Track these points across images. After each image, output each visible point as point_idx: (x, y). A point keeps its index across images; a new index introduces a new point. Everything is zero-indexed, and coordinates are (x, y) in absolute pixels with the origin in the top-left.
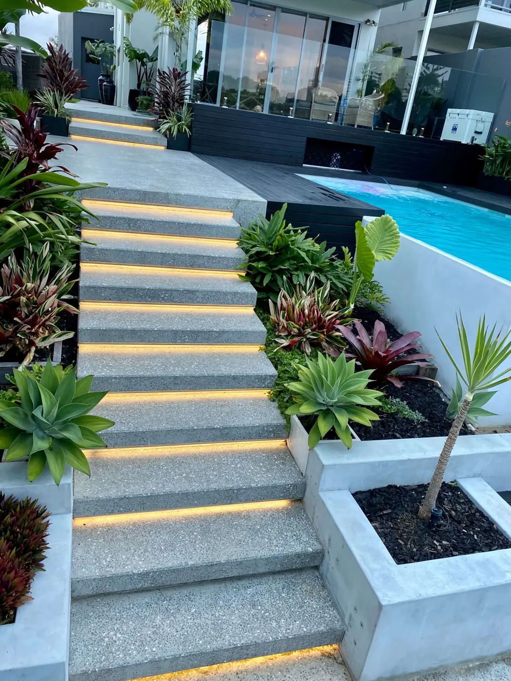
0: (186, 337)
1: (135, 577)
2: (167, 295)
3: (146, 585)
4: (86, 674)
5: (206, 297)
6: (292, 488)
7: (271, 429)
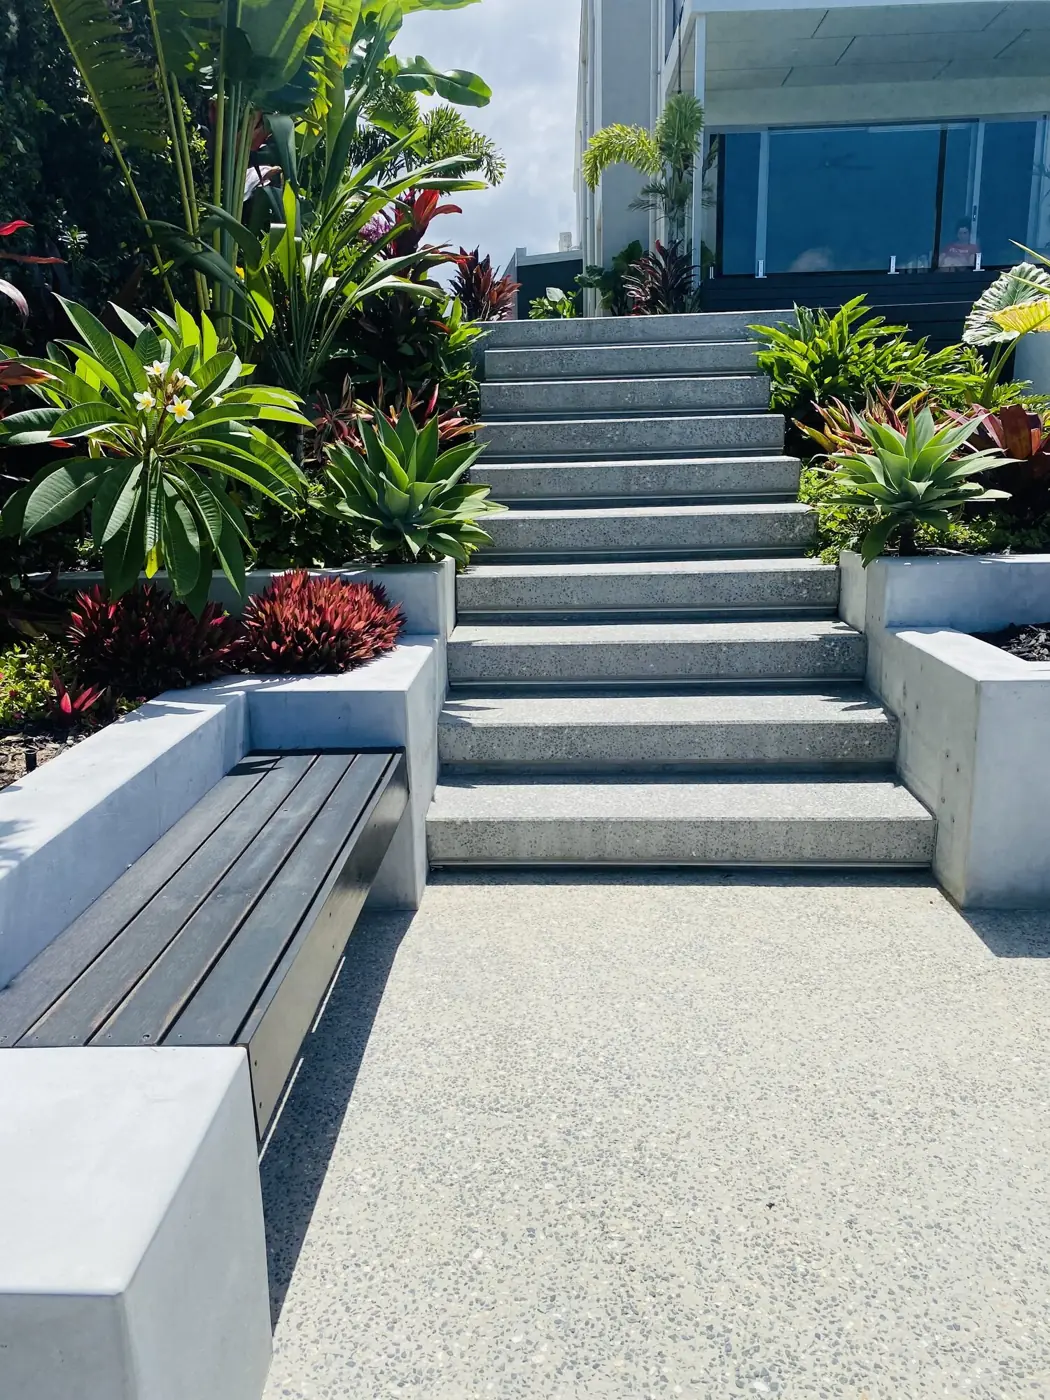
0: (648, 479)
1: (540, 734)
2: (617, 433)
3: (559, 754)
4: (454, 826)
5: (688, 433)
6: (837, 649)
7: (801, 580)
